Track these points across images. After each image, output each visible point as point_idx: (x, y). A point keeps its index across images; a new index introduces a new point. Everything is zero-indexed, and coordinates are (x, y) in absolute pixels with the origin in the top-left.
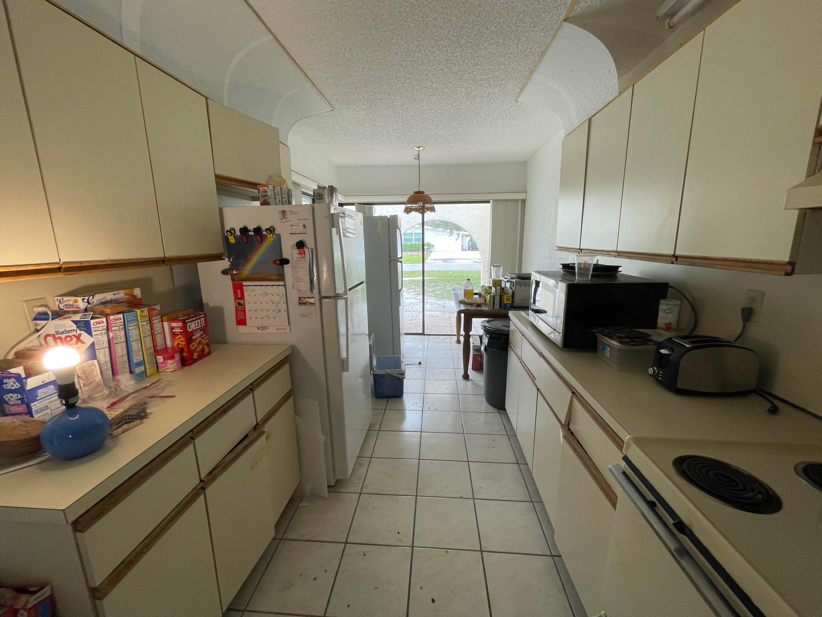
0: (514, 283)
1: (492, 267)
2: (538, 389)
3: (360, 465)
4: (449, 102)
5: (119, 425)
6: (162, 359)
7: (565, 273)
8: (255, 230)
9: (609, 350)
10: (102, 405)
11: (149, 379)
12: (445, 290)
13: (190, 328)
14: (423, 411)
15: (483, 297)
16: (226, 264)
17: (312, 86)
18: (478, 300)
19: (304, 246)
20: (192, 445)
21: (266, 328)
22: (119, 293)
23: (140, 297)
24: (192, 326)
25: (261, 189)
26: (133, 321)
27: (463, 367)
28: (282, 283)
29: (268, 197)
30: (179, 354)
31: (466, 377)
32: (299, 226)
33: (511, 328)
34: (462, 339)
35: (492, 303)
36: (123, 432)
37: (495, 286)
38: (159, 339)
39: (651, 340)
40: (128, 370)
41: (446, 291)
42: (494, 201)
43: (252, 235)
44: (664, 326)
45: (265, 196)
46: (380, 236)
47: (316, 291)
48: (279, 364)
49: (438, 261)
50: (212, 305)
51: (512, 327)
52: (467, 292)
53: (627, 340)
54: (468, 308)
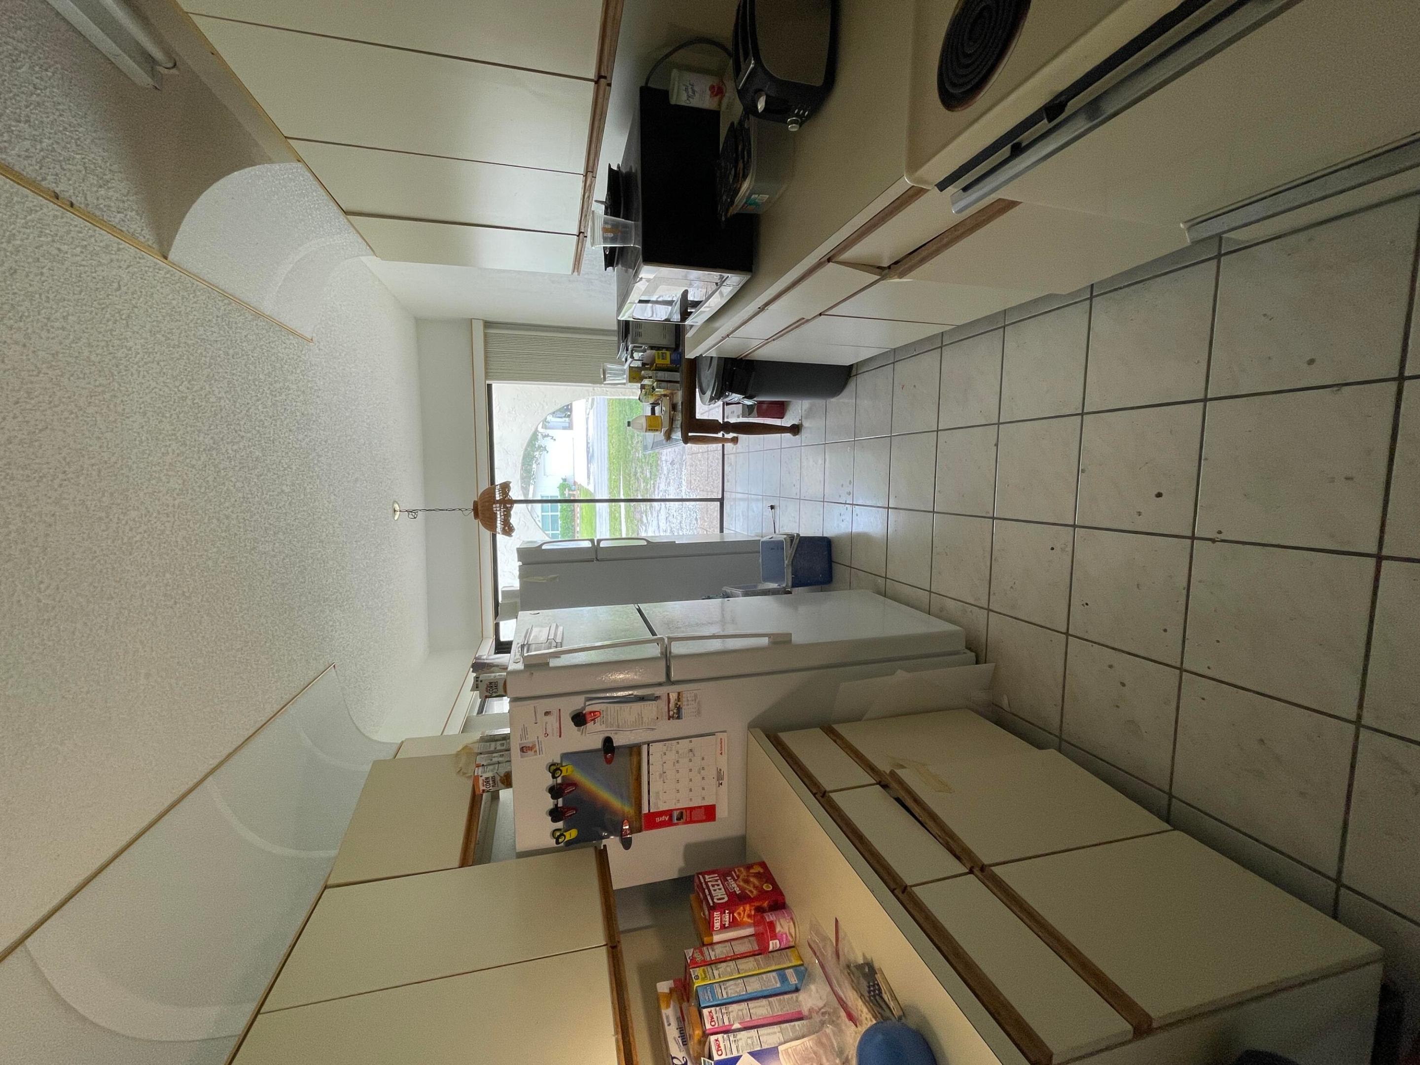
0: (634, 347)
1: (607, 382)
2: (820, 314)
3: (942, 610)
4: (316, 462)
5: (884, 1006)
6: (774, 941)
7: (620, 262)
8: (554, 797)
9: (757, 196)
10: (852, 1036)
11: (806, 961)
12: (643, 460)
13: (723, 898)
14: (853, 504)
15: (658, 399)
16: (612, 843)
17: (292, 704)
18: (664, 408)
19: (582, 713)
20: (913, 888)
21: (719, 772)
22: (667, 1017)
23: (671, 982)
24: (719, 895)
25: (482, 788)
26: (713, 993)
27: (779, 435)
28: (645, 747)
29: (497, 776)
30: (765, 914)
31: (795, 429)
32: (546, 723)
33: (714, 355)
34: (731, 435)
35: (669, 384)
36: (895, 998)
37: (642, 378)
38: (741, 948)
39: (741, 123)
40: (794, 995)
41: (645, 458)
42: (487, 378)
43: (564, 801)
44: (716, 99)
45: (494, 781)
46: (555, 578)
47: (657, 691)
48: (780, 748)
49: (591, 471)
50: (680, 863)
51: (713, 353)
52: (650, 426)
53: (741, 165)
54: (679, 426)
